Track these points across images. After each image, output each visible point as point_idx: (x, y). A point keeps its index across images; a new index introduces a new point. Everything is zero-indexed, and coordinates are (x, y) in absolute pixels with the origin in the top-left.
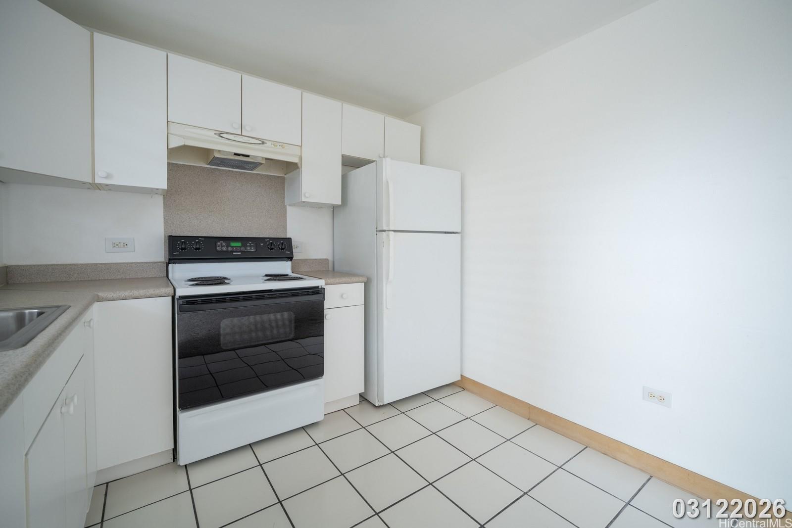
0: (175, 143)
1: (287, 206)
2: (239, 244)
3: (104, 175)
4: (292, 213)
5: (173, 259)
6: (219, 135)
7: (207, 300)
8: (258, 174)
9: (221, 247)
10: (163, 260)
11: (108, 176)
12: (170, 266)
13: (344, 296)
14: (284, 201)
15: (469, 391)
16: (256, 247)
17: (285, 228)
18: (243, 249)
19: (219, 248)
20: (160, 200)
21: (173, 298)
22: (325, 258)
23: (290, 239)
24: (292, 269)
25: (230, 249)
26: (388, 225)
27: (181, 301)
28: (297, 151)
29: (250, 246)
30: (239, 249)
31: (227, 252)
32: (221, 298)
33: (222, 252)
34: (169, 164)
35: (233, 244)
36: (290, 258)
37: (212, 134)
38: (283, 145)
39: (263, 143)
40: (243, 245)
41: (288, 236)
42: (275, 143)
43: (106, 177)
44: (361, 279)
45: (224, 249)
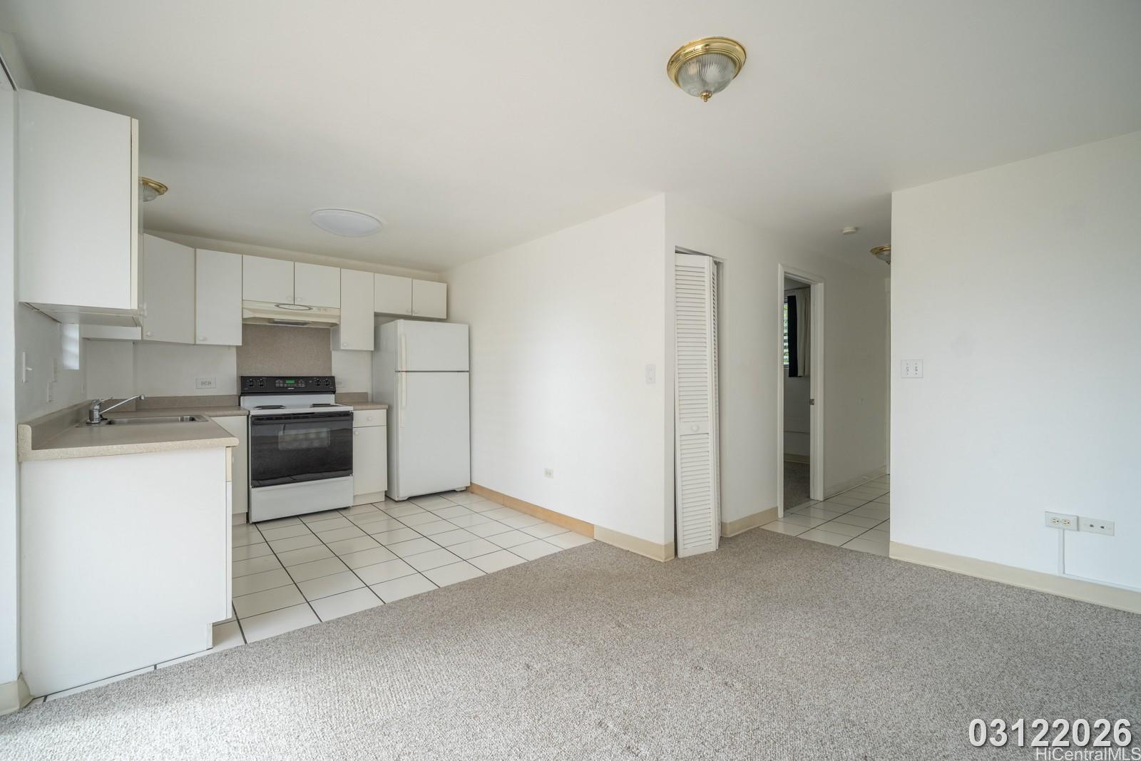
0: (248, 315)
1: (333, 352)
2: (292, 382)
3: (201, 338)
4: (335, 356)
5: (244, 393)
6: (278, 306)
7: (269, 418)
8: (308, 328)
9: (279, 384)
10: (235, 393)
11: (205, 339)
12: (242, 398)
13: (370, 419)
14: (330, 347)
15: (477, 494)
16: (306, 383)
17: (330, 369)
18: (295, 385)
19: (277, 385)
20: (234, 351)
21: (248, 416)
22: (365, 391)
23: (334, 377)
24: (335, 400)
25: (286, 385)
26: (402, 368)
27: (253, 419)
28: (336, 313)
29: (301, 383)
30: (292, 385)
31: (283, 387)
32: (279, 417)
33: (280, 387)
34: (243, 325)
35: (287, 382)
36: (334, 392)
37: (273, 306)
38: (325, 309)
39: (310, 309)
40: (296, 383)
41: (333, 375)
42: (319, 308)
43: (203, 340)
44: (383, 406)
45: (281, 385)
